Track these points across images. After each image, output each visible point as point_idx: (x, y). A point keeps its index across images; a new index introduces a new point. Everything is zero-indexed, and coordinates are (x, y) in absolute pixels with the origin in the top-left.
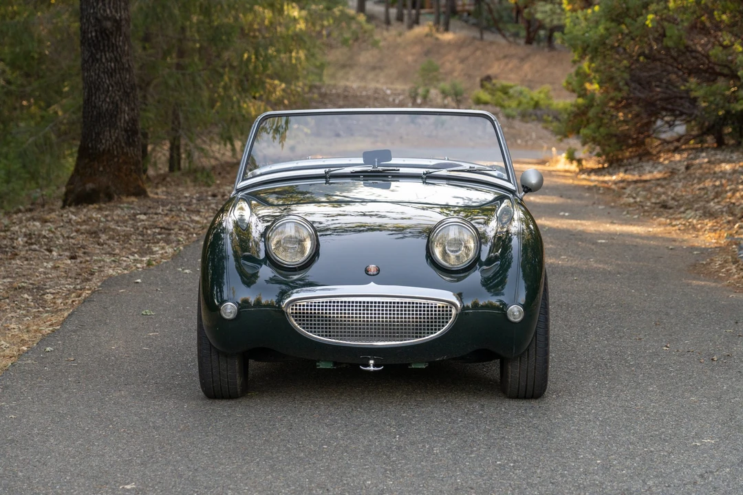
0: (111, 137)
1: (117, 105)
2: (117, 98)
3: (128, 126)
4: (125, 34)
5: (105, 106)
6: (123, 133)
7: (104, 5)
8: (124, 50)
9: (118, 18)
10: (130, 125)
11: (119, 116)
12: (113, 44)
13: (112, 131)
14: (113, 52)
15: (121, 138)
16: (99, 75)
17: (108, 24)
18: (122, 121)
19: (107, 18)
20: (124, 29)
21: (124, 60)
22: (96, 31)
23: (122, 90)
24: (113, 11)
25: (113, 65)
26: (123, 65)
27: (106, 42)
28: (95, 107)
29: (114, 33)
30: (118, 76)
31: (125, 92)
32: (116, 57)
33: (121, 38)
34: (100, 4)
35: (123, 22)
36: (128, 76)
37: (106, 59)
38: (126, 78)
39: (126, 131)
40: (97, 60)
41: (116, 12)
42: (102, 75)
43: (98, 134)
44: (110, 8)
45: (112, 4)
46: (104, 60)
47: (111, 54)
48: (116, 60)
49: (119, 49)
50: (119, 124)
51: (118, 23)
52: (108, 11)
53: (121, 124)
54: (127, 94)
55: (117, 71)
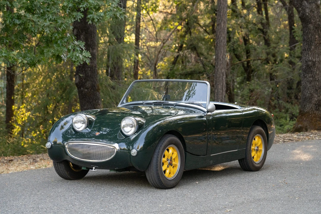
0: (309, 107)
1: (312, 95)
2: (312, 92)
3: (316, 103)
4: (317, 67)
5: (308, 95)
6: (314, 105)
7: (309, 56)
8: (316, 73)
9: (314, 61)
10: (317, 102)
11: (312, 99)
12: (312, 71)
13: (310, 104)
14: (311, 74)
15: (313, 107)
16: (306, 83)
17: (310, 63)
18: (314, 101)
19: (310, 61)
20: (317, 65)
21: (317, 77)
22: (305, 66)
23: (315, 88)
24: (313, 58)
25: (311, 79)
26: (316, 79)
27: (309, 70)
28: (304, 95)
29: (312, 66)
30: (313, 83)
31: (316, 89)
32: (312, 76)
33: (315, 69)
34: (308, 55)
35: (317, 62)
36: (317, 83)
37: (309, 76)
38: (316, 84)
39: (315, 105)
40: (306, 77)
41: (314, 58)
42: (307, 83)
43: (305, 106)
44: (311, 57)
45: (312, 56)
46: (308, 77)
47: (311, 75)
48: (313, 77)
49: (314, 73)
50: (312, 102)
51: (314, 63)
52: (310, 58)
53: (314, 102)
54: (317, 90)
55: (313, 81)
